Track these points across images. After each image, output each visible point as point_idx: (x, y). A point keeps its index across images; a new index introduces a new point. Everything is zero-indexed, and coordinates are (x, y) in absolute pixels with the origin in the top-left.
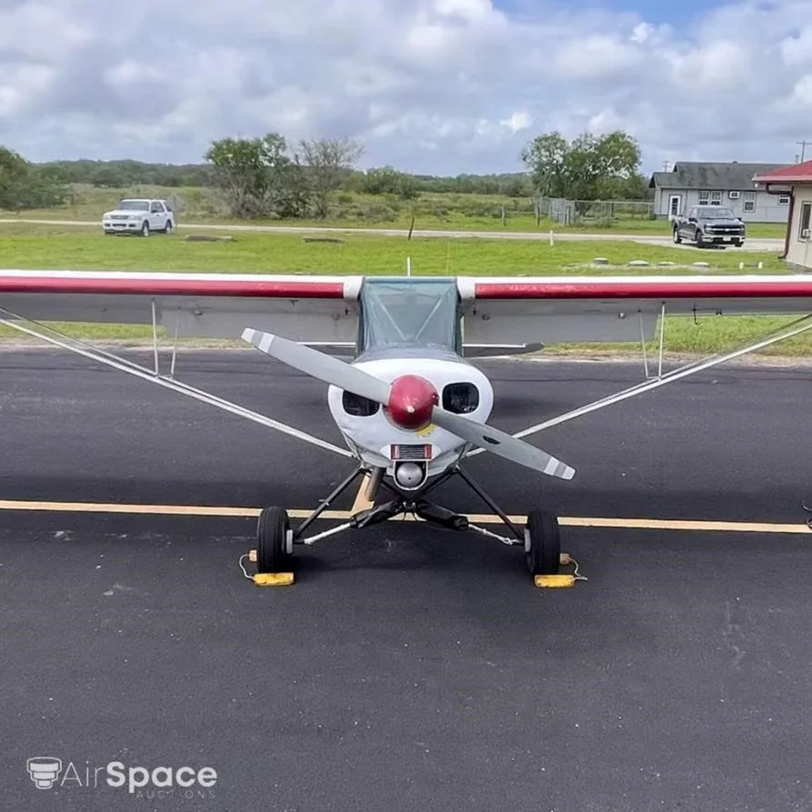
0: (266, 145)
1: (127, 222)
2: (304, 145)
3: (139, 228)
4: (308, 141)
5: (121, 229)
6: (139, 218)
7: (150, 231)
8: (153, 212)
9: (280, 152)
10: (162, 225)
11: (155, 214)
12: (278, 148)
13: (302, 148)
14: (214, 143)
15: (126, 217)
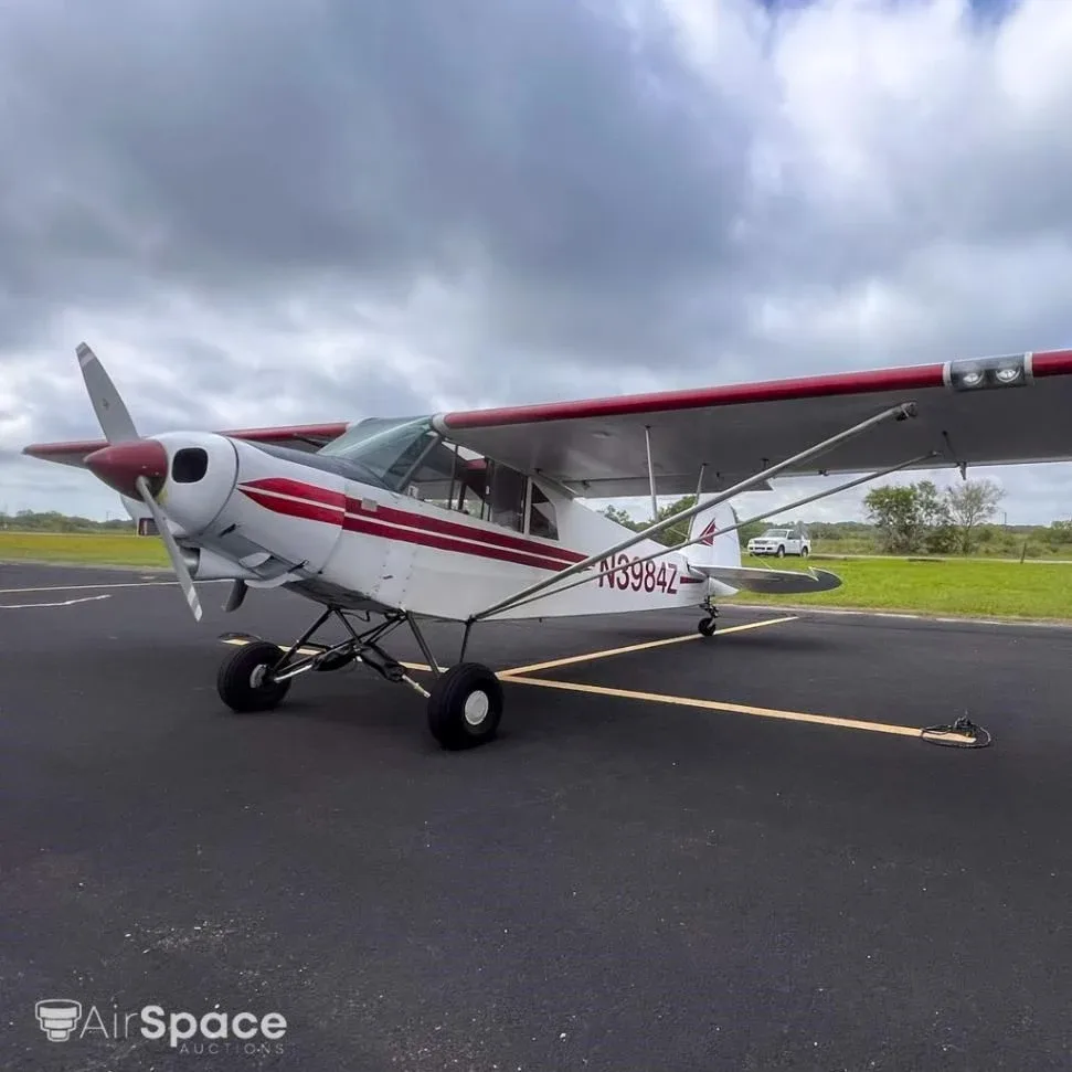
0: (919, 491)
1: (765, 546)
2: (950, 490)
3: (775, 551)
4: (954, 487)
5: (761, 551)
6: (776, 543)
7: (786, 555)
8: (789, 538)
9: (930, 497)
10: (798, 550)
11: (792, 541)
12: (929, 493)
13: (948, 493)
14: (873, 491)
15: (765, 542)
